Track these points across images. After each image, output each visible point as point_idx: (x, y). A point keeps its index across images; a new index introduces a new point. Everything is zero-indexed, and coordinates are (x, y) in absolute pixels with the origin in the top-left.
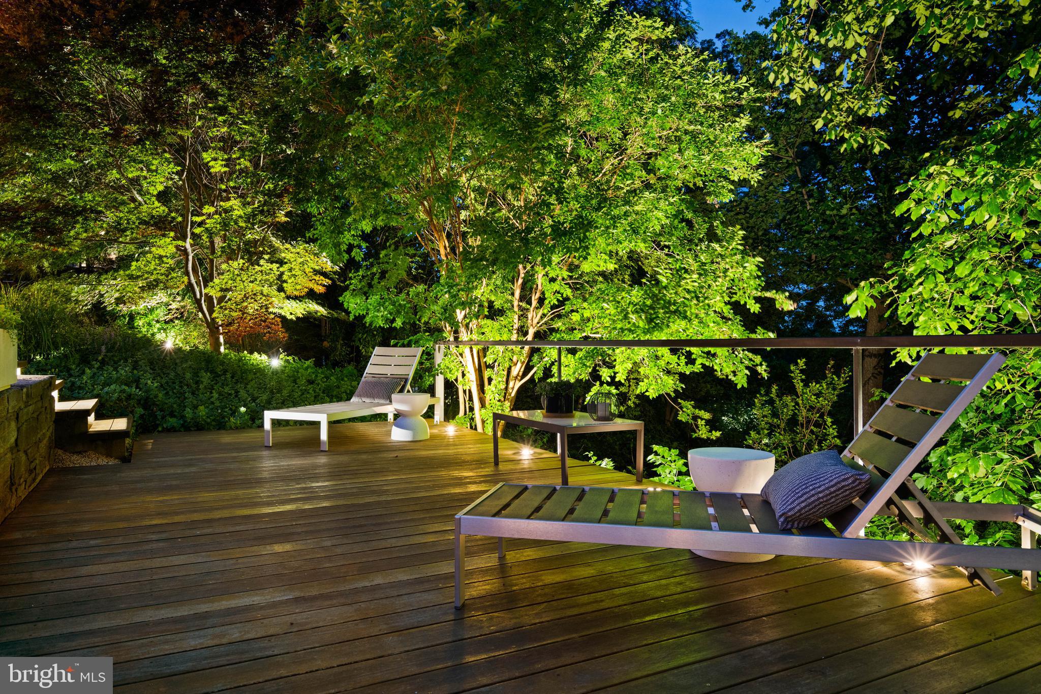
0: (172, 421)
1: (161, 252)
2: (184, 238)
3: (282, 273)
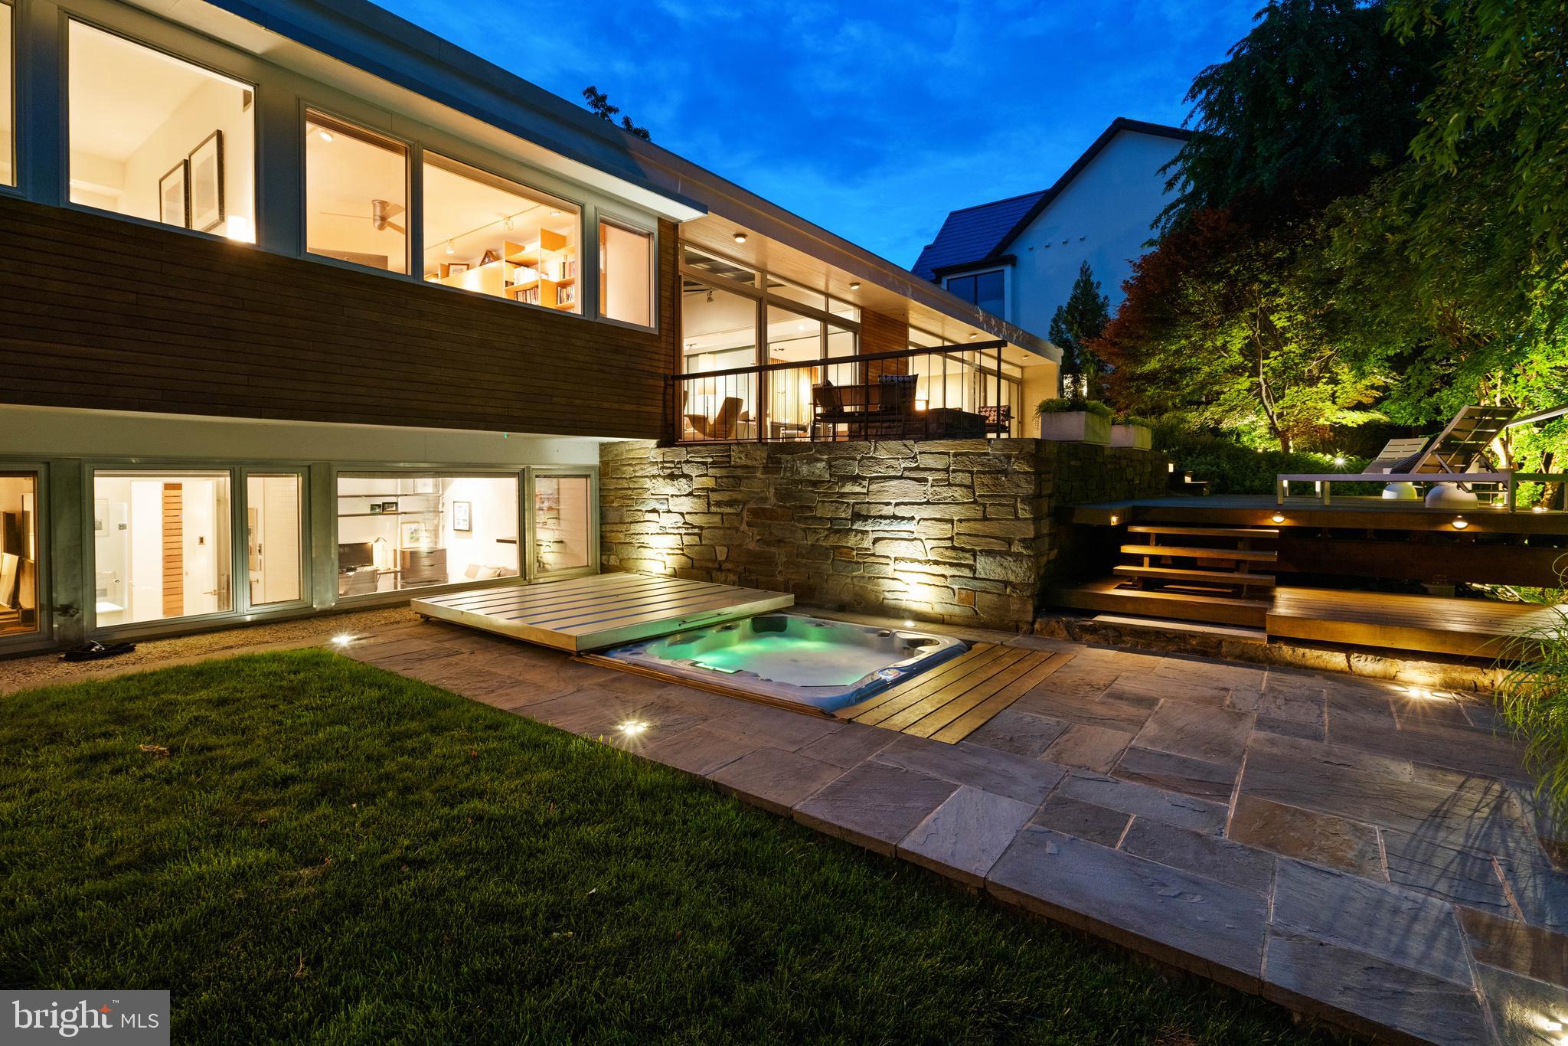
0: (1237, 488)
1: (1239, 387)
2: (1258, 376)
3: (1335, 392)
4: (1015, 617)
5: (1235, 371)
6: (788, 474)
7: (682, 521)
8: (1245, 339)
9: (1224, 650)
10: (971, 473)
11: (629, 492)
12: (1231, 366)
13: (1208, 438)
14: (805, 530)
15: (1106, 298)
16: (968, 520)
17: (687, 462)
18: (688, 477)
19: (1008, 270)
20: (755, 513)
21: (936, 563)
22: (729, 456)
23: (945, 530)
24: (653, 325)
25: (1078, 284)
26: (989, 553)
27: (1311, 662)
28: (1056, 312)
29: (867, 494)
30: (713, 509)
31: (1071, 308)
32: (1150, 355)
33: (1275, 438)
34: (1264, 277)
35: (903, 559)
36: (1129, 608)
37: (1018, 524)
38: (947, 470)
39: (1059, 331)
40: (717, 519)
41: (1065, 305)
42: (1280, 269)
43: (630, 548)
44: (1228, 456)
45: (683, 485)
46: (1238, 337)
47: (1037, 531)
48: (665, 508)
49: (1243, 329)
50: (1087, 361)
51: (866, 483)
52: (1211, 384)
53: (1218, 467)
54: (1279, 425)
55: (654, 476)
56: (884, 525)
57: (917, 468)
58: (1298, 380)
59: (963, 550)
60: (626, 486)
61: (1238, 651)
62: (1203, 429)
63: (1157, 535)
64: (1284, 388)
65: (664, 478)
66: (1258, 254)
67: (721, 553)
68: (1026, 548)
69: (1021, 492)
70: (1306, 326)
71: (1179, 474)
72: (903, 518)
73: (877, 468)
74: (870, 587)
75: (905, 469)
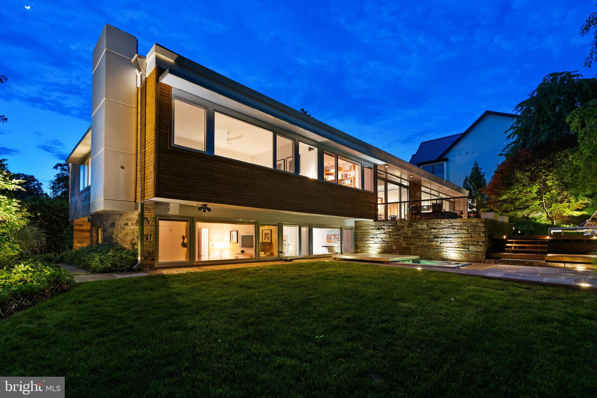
3: (569, 205)
4: (480, 259)
5: (535, 199)
6: (415, 228)
7: (382, 240)
8: (537, 189)
9: (535, 264)
10: (468, 226)
11: (365, 233)
12: (533, 198)
13: (525, 220)
14: (420, 241)
15: (484, 173)
16: (467, 237)
17: (383, 225)
18: (384, 229)
19: (445, 163)
20: (405, 237)
21: (458, 248)
22: (397, 224)
23: (461, 240)
24: (373, 191)
25: (473, 169)
26: (473, 245)
27: (556, 266)
28: (465, 178)
29: (438, 232)
30: (391, 237)
31: (471, 177)
32: (504, 194)
33: (549, 220)
34: (543, 171)
35: (449, 247)
36: (510, 257)
37: (481, 238)
38: (461, 226)
39: (467, 184)
40: (393, 239)
41: (469, 176)
42: (549, 168)
43: (364, 247)
44: (532, 225)
45: (382, 231)
46: (535, 189)
47: (486, 239)
48: (376, 237)
49: (537, 186)
50: (478, 195)
51: (438, 229)
52: (526, 203)
53: (529, 228)
54: (550, 216)
55: (373, 229)
56: (443, 239)
57: (453, 226)
58: (556, 201)
59: (465, 244)
60: (364, 231)
61: (538, 264)
62: (524, 217)
63: (515, 242)
64: (552, 204)
65: (376, 229)
66: (542, 164)
67: (394, 248)
68: (483, 243)
69: (481, 231)
70: (559, 185)
71: (516, 231)
72: (449, 237)
73: (441, 226)
74: (439, 254)
75: (449, 226)
